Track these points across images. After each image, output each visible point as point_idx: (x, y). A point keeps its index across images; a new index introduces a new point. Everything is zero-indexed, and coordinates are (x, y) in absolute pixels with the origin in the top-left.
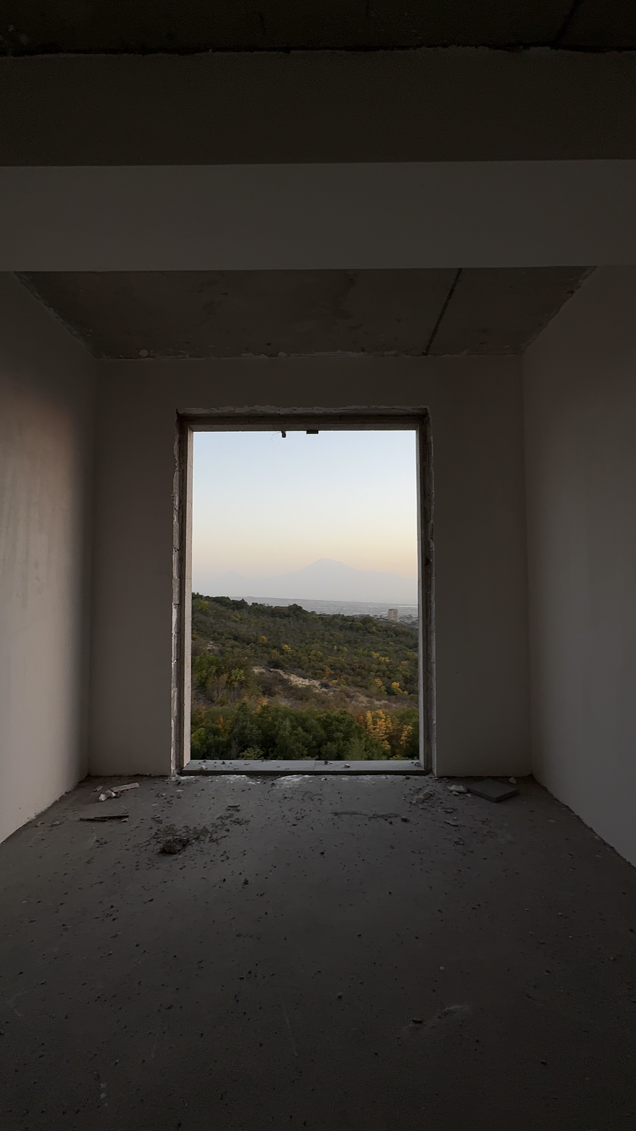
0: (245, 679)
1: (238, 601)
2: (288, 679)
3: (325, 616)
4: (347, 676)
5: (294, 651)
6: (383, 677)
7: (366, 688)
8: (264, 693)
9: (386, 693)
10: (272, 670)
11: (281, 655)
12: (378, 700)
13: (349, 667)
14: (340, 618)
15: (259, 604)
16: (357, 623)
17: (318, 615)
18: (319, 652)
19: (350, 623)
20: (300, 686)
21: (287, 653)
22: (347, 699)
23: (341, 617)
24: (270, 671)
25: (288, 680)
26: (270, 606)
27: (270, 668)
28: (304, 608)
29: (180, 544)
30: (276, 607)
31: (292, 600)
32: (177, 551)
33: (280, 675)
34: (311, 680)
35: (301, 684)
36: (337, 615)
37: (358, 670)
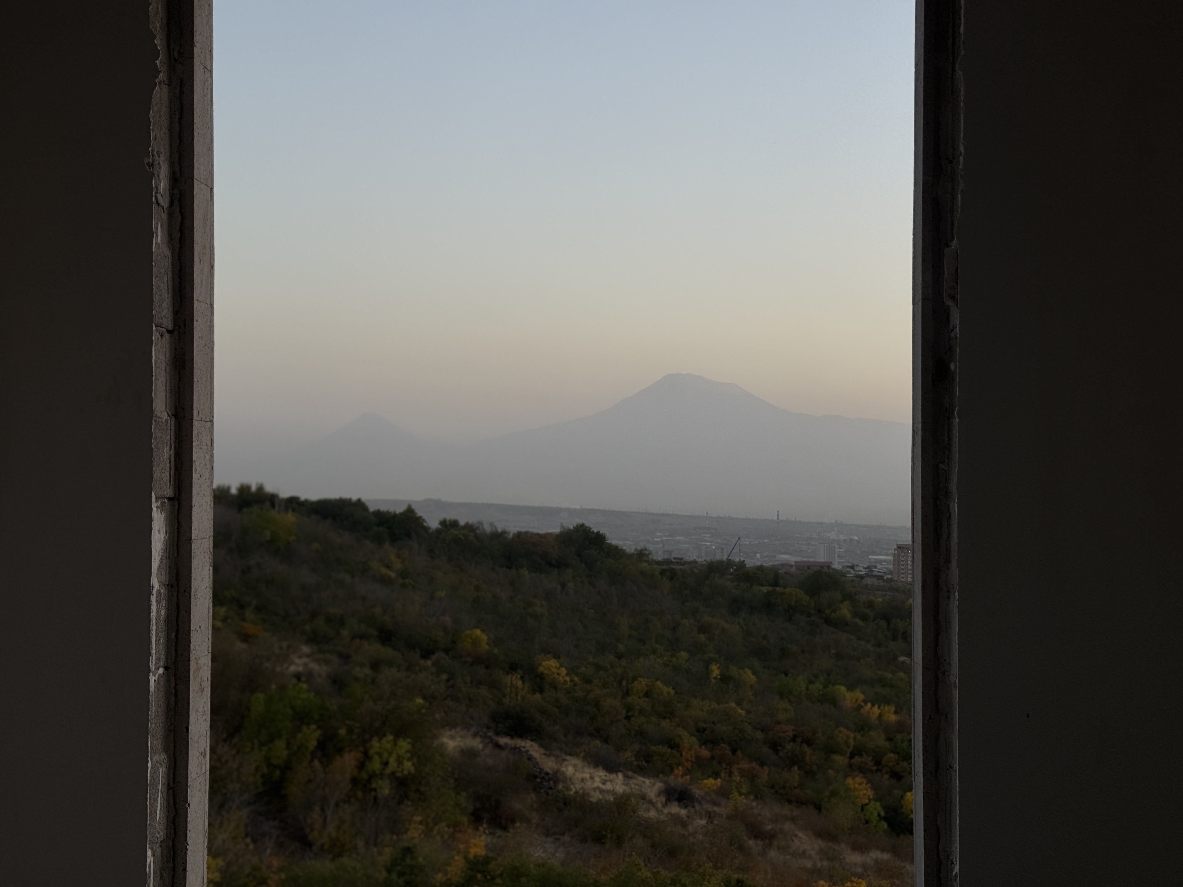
0: (413, 769)
1: (395, 516)
2: (556, 772)
3: (681, 567)
4: (754, 764)
5: (576, 679)
6: (877, 771)
7: (818, 808)
8: (476, 818)
9: (885, 825)
10: (504, 740)
11: (534, 692)
12: (857, 848)
13: (759, 735)
14: (731, 574)
15: (462, 523)
16: (788, 590)
17: (658, 563)
18: (659, 683)
19: (765, 589)
20: (596, 797)
21: (554, 686)
22: (751, 842)
23: (735, 570)
24: (497, 746)
25: (556, 777)
26: (499, 530)
27: (498, 734)
28: (613, 539)
29: (177, 313)
30: (519, 534)
31: (571, 512)
32: (167, 335)
33: (530, 758)
34: (631, 778)
35: (598, 788)
36: (721, 562)
37: (789, 746)
